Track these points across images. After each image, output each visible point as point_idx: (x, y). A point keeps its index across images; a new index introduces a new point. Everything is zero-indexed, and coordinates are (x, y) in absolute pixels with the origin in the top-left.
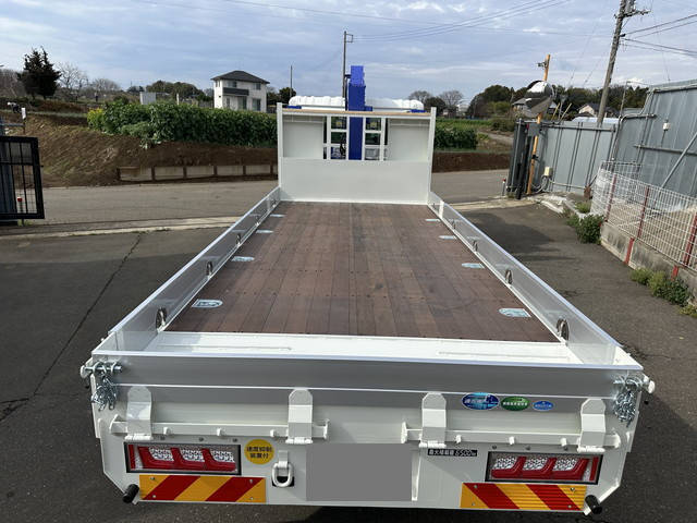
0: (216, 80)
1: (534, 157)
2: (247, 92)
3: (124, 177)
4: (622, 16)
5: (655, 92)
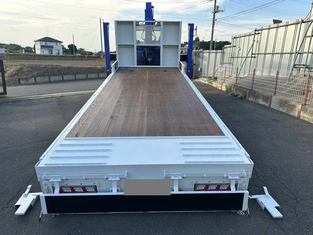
0: (35, 41)
1: (194, 64)
2: (52, 47)
3: (22, 82)
5: (234, 38)
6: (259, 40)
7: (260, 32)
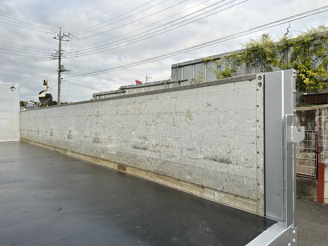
4: (60, 72)
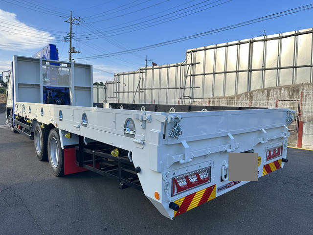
5: (117, 75)
6: (144, 77)
7: (144, 71)
